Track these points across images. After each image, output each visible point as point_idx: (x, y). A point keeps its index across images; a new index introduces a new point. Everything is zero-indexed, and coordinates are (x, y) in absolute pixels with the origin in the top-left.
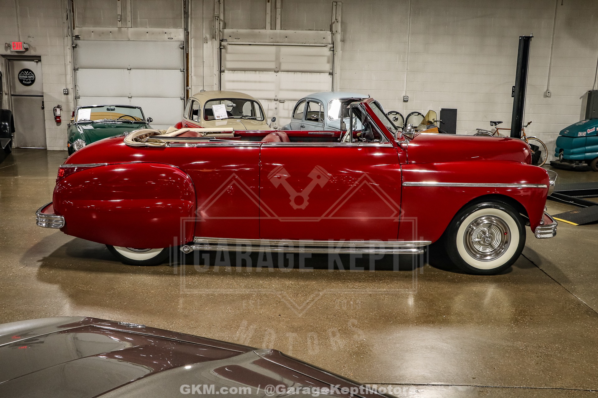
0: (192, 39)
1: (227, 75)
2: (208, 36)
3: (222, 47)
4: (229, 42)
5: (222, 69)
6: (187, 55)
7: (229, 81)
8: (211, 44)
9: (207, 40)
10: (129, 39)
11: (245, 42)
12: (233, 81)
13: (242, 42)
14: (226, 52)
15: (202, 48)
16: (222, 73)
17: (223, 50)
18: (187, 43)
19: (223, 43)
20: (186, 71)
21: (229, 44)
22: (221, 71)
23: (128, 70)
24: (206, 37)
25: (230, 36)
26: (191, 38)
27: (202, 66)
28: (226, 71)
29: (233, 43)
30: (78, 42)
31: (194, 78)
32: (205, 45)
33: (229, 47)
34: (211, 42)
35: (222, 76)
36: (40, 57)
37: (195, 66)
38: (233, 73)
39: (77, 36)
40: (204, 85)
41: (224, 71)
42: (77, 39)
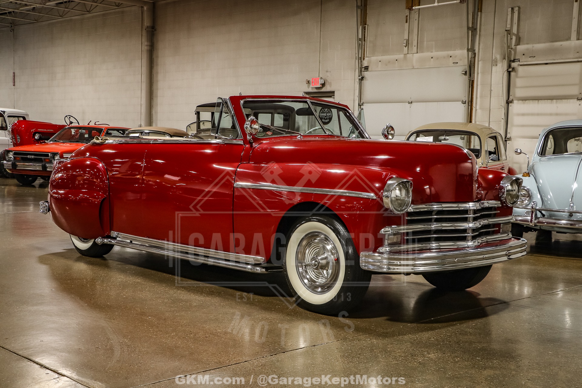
0: (480, 62)
1: (516, 107)
2: (498, 57)
3: (510, 70)
4: (522, 62)
5: (511, 98)
6: (473, 81)
7: (518, 115)
8: (501, 67)
9: (496, 62)
10: (413, 67)
11: (542, 61)
12: (523, 115)
13: (538, 60)
14: (517, 76)
15: (490, 73)
16: (510, 104)
17: (513, 74)
18: (473, 68)
19: (513, 65)
20: (470, 103)
21: (521, 65)
22: (508, 102)
23: (409, 103)
24: (496, 58)
25: (524, 55)
26: (478, 61)
27: (489, 96)
28: (515, 102)
29: (525, 63)
30: (366, 74)
31: (479, 111)
32: (494, 68)
33: (521, 70)
34: (501, 64)
35: (510, 108)
36: (334, 92)
37: (481, 97)
38: (524, 103)
39: (366, 67)
40: (491, 121)
41: (512, 102)
42: (365, 70)
